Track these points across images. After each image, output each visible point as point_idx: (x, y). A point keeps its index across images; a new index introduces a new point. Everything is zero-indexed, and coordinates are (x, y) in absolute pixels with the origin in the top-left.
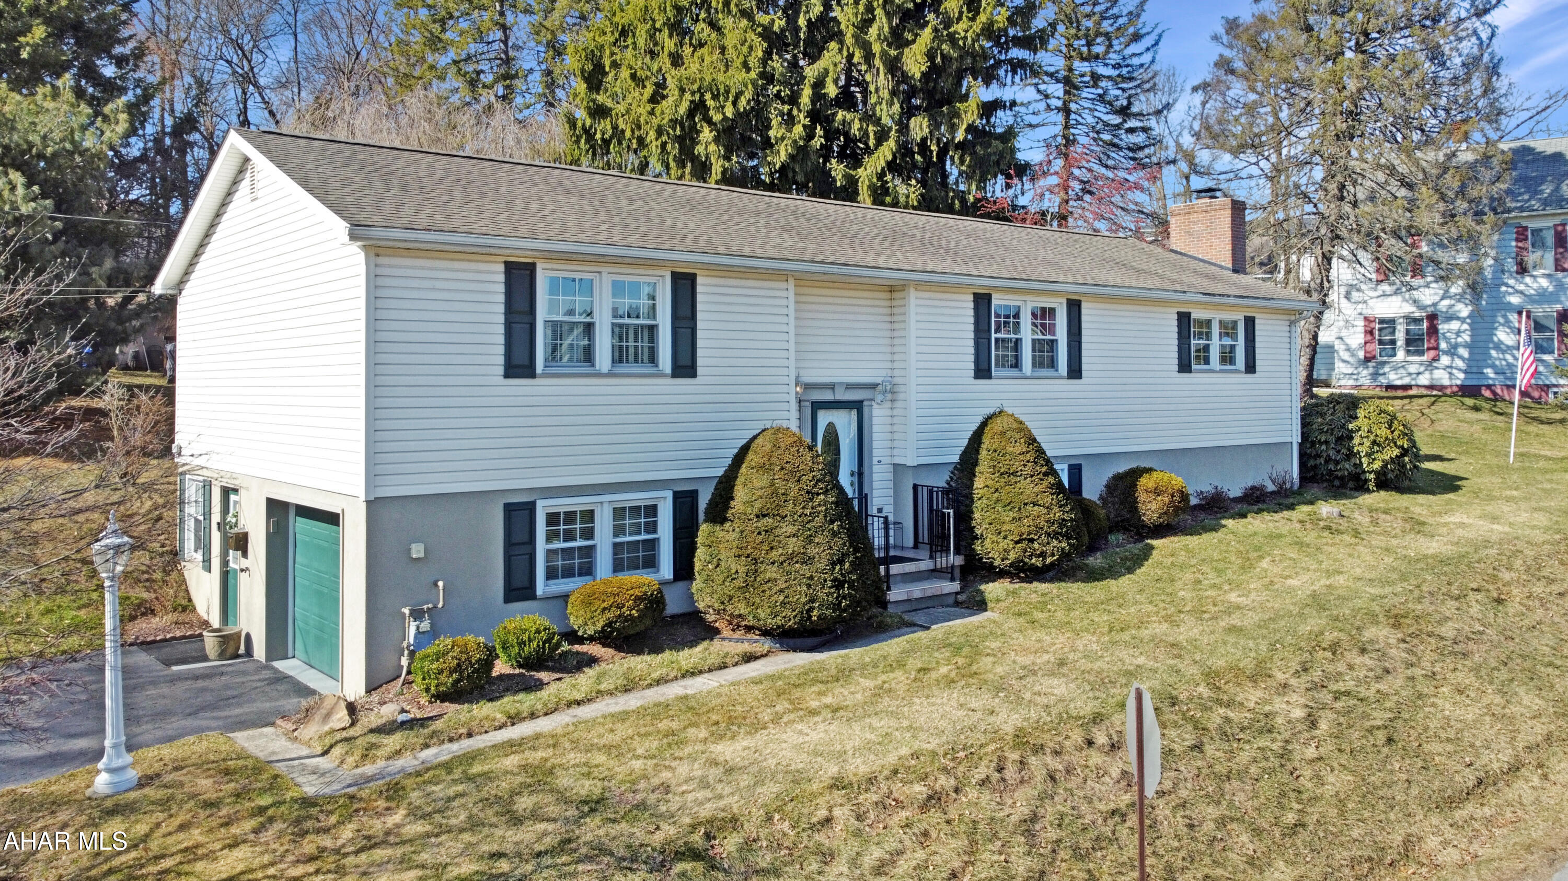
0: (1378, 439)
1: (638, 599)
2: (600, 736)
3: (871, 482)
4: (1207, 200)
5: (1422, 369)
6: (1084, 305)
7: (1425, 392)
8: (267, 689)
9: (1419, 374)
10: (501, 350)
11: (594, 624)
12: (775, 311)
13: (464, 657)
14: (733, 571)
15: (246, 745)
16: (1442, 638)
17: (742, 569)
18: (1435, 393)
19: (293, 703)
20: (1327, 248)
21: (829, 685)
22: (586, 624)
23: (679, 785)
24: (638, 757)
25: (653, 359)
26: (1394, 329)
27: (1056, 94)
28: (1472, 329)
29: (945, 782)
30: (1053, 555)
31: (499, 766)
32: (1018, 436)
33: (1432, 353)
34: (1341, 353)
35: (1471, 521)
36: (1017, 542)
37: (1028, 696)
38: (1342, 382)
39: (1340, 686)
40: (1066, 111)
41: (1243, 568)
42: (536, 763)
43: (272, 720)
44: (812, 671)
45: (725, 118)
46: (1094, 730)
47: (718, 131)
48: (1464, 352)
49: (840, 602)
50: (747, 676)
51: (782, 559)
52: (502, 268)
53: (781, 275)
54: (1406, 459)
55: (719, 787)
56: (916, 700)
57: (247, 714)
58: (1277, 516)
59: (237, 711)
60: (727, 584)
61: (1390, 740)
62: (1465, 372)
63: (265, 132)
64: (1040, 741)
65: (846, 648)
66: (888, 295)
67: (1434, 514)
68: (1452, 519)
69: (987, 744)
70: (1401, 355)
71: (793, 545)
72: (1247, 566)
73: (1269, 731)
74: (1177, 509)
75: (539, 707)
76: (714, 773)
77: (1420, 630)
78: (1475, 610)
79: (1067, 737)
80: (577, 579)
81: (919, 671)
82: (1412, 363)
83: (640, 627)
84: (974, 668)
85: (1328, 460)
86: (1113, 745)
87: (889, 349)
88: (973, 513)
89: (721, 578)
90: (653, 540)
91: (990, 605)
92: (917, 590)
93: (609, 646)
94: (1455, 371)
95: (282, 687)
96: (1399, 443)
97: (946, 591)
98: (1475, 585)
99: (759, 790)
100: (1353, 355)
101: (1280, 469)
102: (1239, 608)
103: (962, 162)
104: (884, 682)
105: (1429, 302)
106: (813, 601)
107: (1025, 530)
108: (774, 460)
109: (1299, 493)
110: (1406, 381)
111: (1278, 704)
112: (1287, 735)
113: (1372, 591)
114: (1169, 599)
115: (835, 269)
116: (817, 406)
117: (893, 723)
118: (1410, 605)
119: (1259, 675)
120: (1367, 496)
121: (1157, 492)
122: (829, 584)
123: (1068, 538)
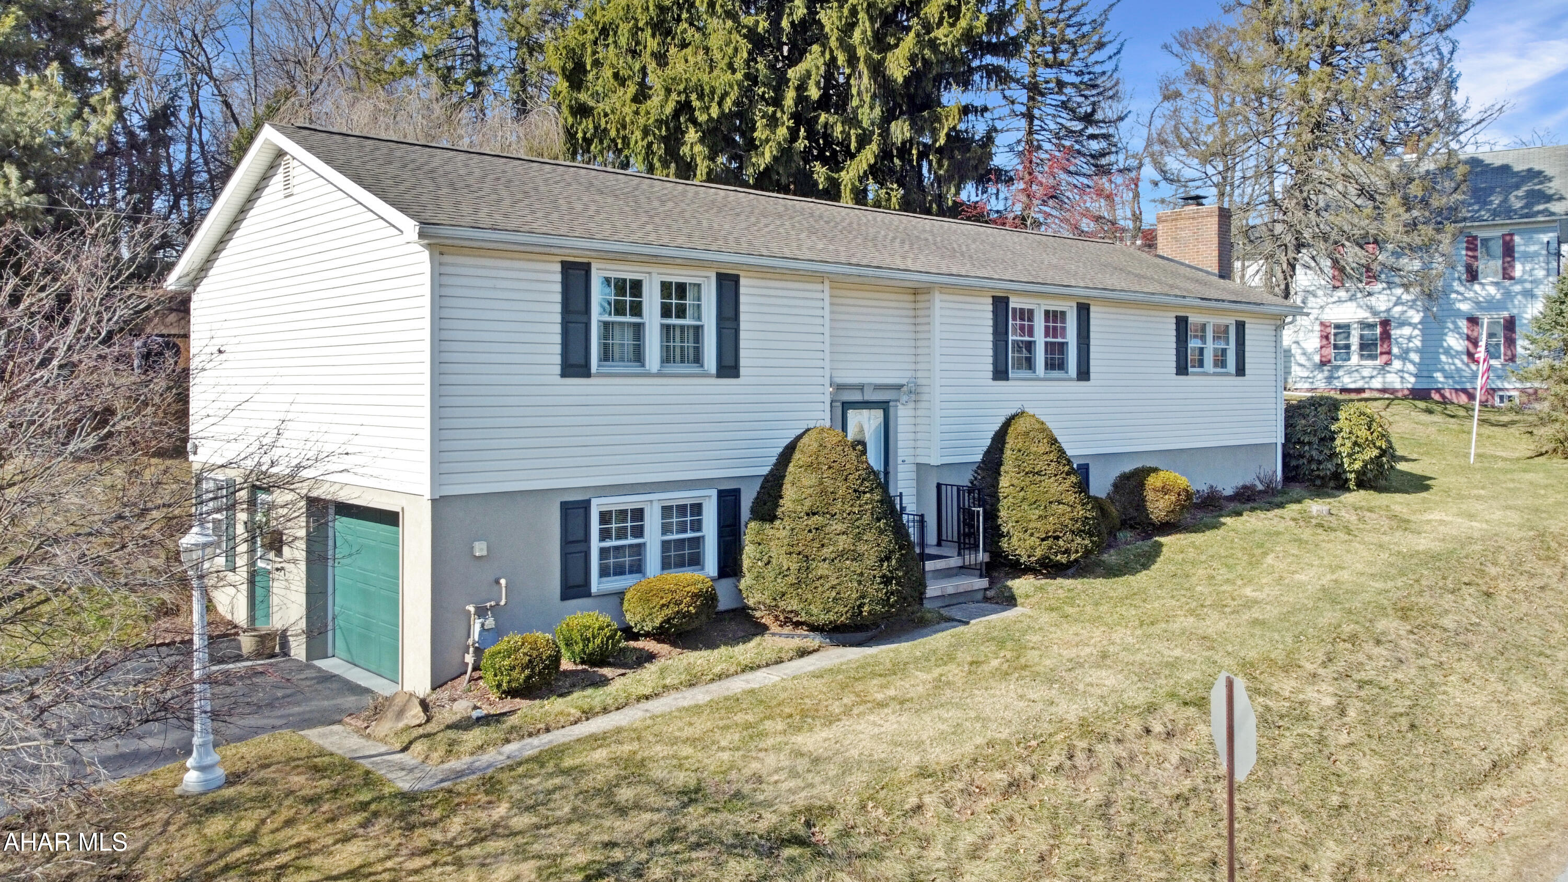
0: (1359, 440)
1: (695, 596)
2: (681, 729)
3: (896, 481)
4: (1195, 207)
5: (1375, 373)
6: (1092, 309)
7: (1377, 395)
8: (319, 687)
9: (1372, 377)
10: (558, 349)
11: (652, 620)
12: (811, 312)
13: (535, 653)
14: (785, 568)
15: (321, 742)
16: (1445, 630)
17: (794, 567)
18: (1387, 396)
19: (350, 701)
20: (1291, 254)
21: (889, 678)
22: (644, 620)
23: (769, 775)
24: (723, 749)
25: (698, 359)
26: (1349, 334)
27: (1019, 100)
28: (1423, 335)
29: (1023, 770)
30: (1077, 552)
31: (589, 758)
32: (1041, 436)
33: (1385, 358)
34: (1298, 357)
35: (1450, 518)
36: (1043, 540)
37: (1081, 687)
38: (1298, 386)
39: (1362, 675)
40: (1030, 117)
41: (1250, 564)
42: (625, 756)
43: (338, 718)
44: (868, 664)
45: (710, 119)
46: (1150, 719)
47: (703, 132)
48: (1415, 357)
49: (889, 598)
50: (805, 670)
51: (833, 556)
52: (558, 267)
53: (818, 277)
54: (1384, 459)
55: (809, 776)
56: (976, 692)
57: (311, 712)
58: (1270, 514)
59: (297, 709)
60: (779, 580)
61: (1413, 726)
62: (1416, 376)
63: (300, 128)
64: (1103, 730)
65: (893, 642)
66: (911, 298)
67: (1414, 512)
68: (1431, 517)
69: (1056, 733)
70: (1355, 359)
71: (843, 542)
72: (1254, 563)
73: (1305, 719)
74: (1183, 507)
75: (610, 702)
76: (802, 764)
77: (1426, 622)
78: (1469, 602)
79: (1127, 726)
80: (628, 576)
81: (971, 663)
82: (1365, 367)
83: (696, 624)
84: (1023, 661)
85: (1311, 460)
86: (1168, 734)
87: (913, 351)
88: (999, 511)
89: (772, 574)
90: (698, 538)
91: (1019, 601)
92: (951, 586)
93: (663, 642)
94: (1406, 375)
95: (335, 686)
96: (1378, 444)
97: (976, 588)
98: (1466, 579)
99: (848, 779)
100: (1309, 359)
101: (1267, 469)
102: (1256, 602)
103: (940, 166)
104: (941, 675)
105: (1383, 308)
106: (863, 597)
107: (1050, 527)
108: (821, 459)
109: (1283, 492)
110: (1359, 385)
111: (1310, 693)
112: (1321, 722)
113: (1377, 585)
114: (1188, 594)
115: (870, 272)
116: (847, 406)
117: (959, 714)
118: (1413, 599)
119: (1289, 666)
120: (1347, 495)
121: (1165, 490)
122: (878, 580)
123: (1091, 536)
